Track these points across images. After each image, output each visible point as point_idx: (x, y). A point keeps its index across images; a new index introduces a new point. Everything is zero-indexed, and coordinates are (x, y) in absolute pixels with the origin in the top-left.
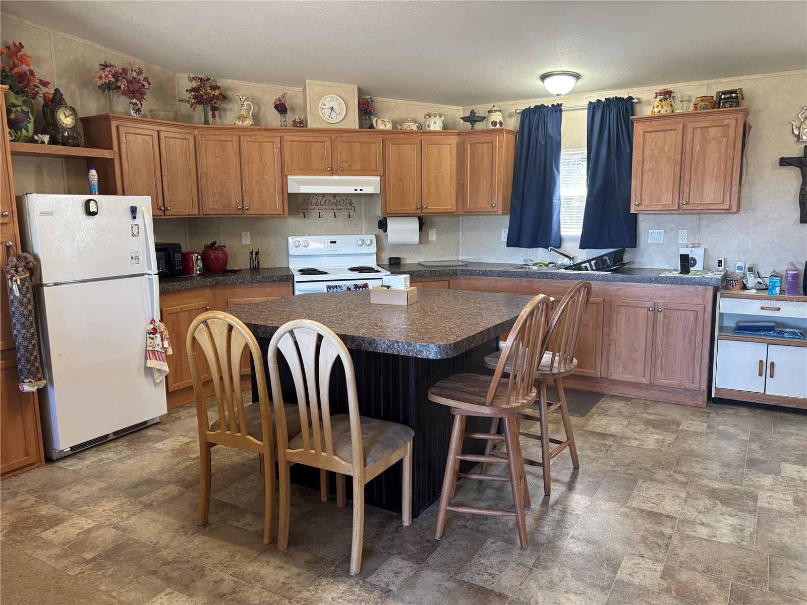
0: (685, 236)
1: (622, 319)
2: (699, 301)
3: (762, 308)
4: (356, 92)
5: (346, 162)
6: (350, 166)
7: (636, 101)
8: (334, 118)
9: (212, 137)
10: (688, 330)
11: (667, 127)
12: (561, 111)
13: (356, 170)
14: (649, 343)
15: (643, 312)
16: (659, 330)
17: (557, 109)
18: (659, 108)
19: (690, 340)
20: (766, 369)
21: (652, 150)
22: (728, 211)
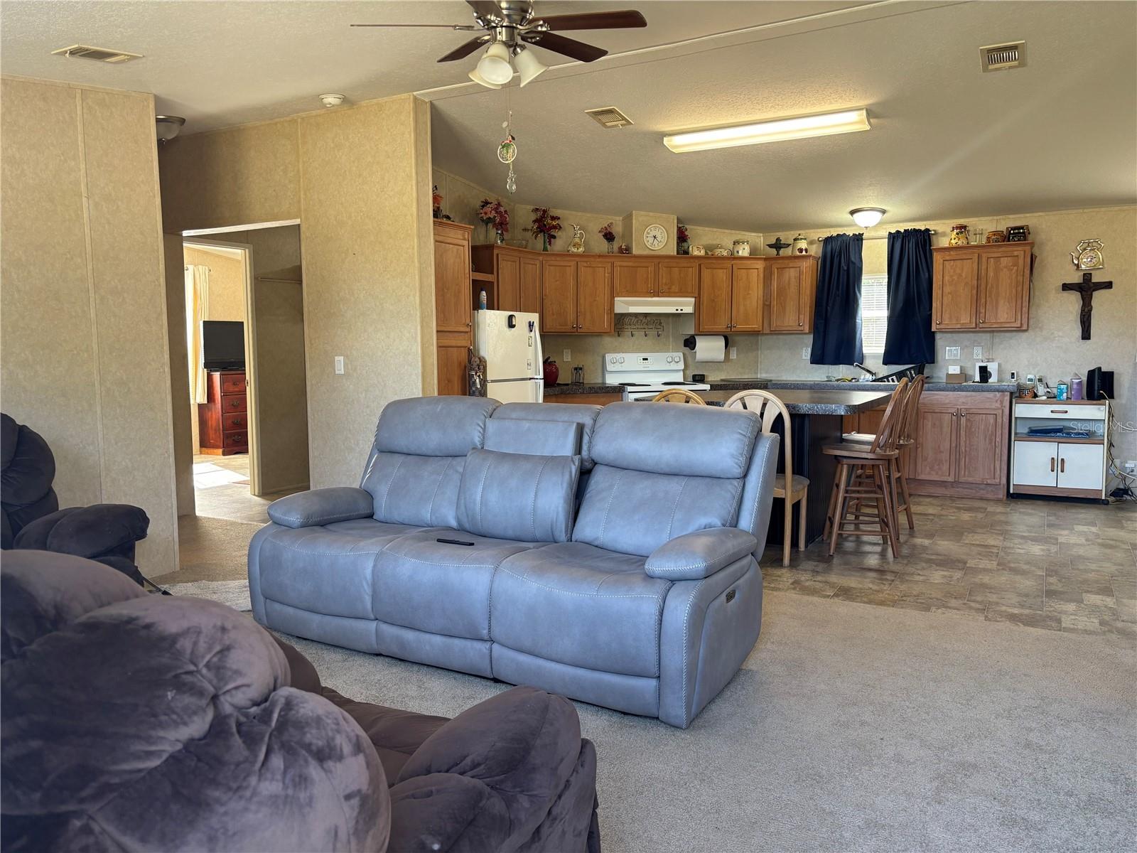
0: (980, 352)
1: (929, 424)
2: (998, 405)
3: (1052, 412)
4: (676, 221)
5: (666, 284)
6: (669, 289)
7: (933, 232)
8: (656, 245)
9: (552, 263)
10: (988, 431)
11: (965, 257)
12: (862, 240)
13: (675, 293)
14: (954, 445)
15: (947, 418)
16: (963, 433)
17: (859, 238)
18: (956, 240)
19: (991, 440)
20: (1058, 465)
21: (951, 276)
22: (1020, 330)
